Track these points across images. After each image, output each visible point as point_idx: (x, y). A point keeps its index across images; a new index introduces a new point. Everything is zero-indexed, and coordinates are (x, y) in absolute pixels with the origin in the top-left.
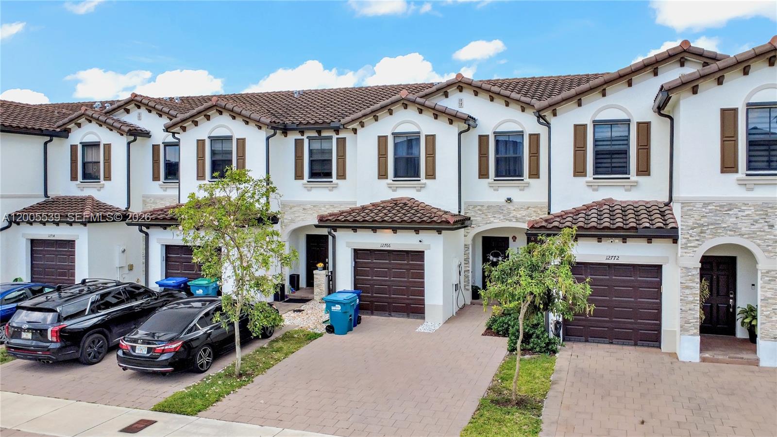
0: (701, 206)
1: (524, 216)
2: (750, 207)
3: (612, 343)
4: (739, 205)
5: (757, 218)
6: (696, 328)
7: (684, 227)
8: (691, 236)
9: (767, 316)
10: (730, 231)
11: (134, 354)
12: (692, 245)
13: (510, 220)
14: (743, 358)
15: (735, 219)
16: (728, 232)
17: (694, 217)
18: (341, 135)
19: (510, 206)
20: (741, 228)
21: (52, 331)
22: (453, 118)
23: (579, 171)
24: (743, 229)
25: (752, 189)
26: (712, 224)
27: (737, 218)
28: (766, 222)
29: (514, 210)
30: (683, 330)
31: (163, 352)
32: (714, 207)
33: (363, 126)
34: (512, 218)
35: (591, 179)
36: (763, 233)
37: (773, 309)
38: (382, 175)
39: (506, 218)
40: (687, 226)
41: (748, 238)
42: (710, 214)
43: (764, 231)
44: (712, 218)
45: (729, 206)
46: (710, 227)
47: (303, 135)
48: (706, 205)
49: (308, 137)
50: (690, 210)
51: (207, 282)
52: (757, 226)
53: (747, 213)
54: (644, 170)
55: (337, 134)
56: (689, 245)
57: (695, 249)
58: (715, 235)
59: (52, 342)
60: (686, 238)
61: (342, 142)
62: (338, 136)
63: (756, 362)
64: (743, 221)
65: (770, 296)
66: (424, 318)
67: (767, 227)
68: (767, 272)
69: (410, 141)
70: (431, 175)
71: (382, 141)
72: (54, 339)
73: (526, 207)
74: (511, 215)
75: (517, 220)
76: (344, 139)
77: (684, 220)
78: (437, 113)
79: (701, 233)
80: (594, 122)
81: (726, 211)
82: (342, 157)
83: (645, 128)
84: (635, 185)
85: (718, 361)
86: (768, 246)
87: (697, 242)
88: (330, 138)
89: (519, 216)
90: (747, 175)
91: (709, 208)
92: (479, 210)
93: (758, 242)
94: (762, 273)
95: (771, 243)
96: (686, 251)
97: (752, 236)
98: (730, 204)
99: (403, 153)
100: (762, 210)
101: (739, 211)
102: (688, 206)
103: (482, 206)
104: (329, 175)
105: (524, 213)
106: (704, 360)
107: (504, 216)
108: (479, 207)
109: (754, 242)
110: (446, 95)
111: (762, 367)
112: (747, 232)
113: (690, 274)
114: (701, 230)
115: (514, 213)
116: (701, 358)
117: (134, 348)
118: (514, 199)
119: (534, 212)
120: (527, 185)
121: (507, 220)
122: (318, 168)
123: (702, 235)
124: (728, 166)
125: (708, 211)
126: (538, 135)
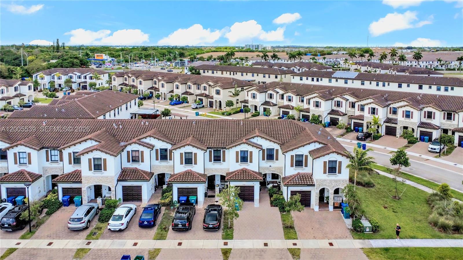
1: (274, 170)
4: (327, 180)
6: (318, 204)
9: (331, 201)
12: (318, 188)
14: (327, 210)
16: (324, 186)
17: (318, 183)
19: (270, 168)
21: (187, 224)
22: (257, 148)
23: (292, 166)
24: (327, 185)
25: (329, 177)
27: (326, 182)
28: (331, 183)
30: (316, 205)
32: (322, 181)
33: (232, 149)
35: (295, 168)
38: (237, 161)
44: (322, 183)
45: (325, 180)
47: (212, 150)
48: (320, 180)
50: (317, 181)
51: (195, 198)
53: (328, 182)
54: (306, 166)
55: (223, 150)
58: (322, 186)
60: (316, 186)
61: (224, 152)
65: (332, 197)
66: (254, 202)
68: (332, 193)
69: (244, 152)
70: (251, 162)
71: (237, 152)
73: (275, 168)
75: (272, 171)
77: (316, 183)
78: (253, 146)
80: (296, 155)
82: (224, 155)
83: (306, 156)
84: (304, 169)
85: (322, 211)
88: (220, 150)
90: (328, 174)
94: (330, 193)
95: (332, 187)
96: (316, 189)
97: (329, 186)
99: (242, 155)
100: (331, 181)
104: (220, 160)
106: (319, 211)
107: (269, 170)
108: (262, 168)
110: (254, 138)
111: (330, 211)
113: (317, 194)
115: (272, 169)
117: (209, 226)
118: (272, 166)
119: (277, 169)
120: (275, 162)
122: (216, 159)
123: (320, 186)
124: (325, 172)
126: (278, 150)
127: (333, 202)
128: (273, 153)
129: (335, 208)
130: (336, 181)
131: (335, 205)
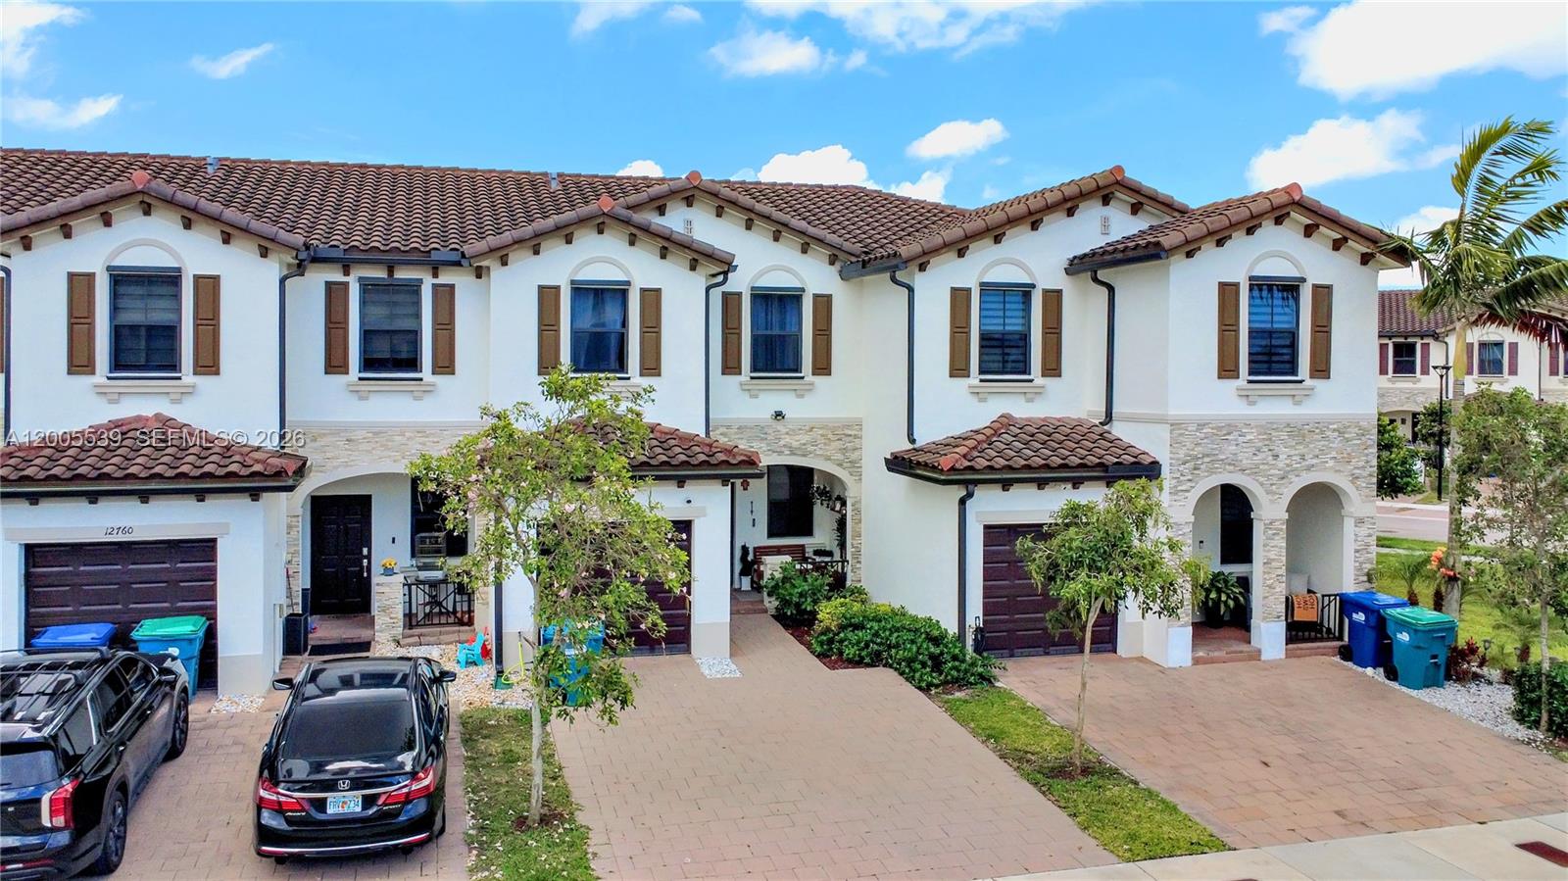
0: (1194, 429)
1: (804, 444)
2: (1252, 428)
3: (1047, 654)
4: (1240, 425)
5: (1260, 444)
6: (1187, 615)
7: (1173, 461)
8: (1182, 475)
9: (1270, 587)
10: (1230, 464)
11: (321, 817)
12: (1184, 488)
13: (780, 453)
14: (1241, 652)
15: (1234, 447)
16: (1227, 467)
17: (1185, 446)
18: (444, 278)
19: (780, 426)
20: (1241, 461)
21: (51, 800)
22: (699, 256)
23: (958, 369)
24: (1244, 462)
25: (1252, 403)
26: (1208, 455)
27: (1237, 445)
28: (1270, 450)
29: (787, 433)
31: (408, 799)
32: (1210, 430)
33: (504, 263)
34: (783, 449)
35: (976, 382)
36: (1266, 467)
37: (1278, 576)
38: (548, 366)
39: (772, 448)
40: (1178, 459)
41: (1249, 475)
42: (1205, 441)
43: (1267, 464)
44: (1208, 446)
45: (1228, 429)
46: (1207, 460)
47: (348, 275)
48: (1201, 426)
49: (360, 279)
50: (1181, 435)
51: (191, 628)
52: (1261, 456)
53: (1248, 437)
54: (1053, 367)
55: (435, 275)
56: (1180, 488)
57: (1187, 494)
58: (1211, 472)
59: (54, 829)
60: (1176, 478)
61: (445, 296)
62: (436, 281)
63: (1256, 655)
64: (1245, 450)
65: (1273, 557)
66: (688, 651)
67: (1271, 458)
68: (1271, 523)
70: (651, 368)
71: (547, 296)
72: (60, 821)
73: (807, 428)
74: (782, 443)
75: (793, 452)
76: (452, 287)
77: (1174, 451)
78: (669, 245)
79: (1195, 469)
80: (982, 284)
81: (1225, 435)
82: (445, 326)
83: (1054, 298)
84: (1039, 392)
85: (1212, 661)
86: (1272, 485)
87: (1189, 484)
88: (417, 284)
89: (795, 444)
90: (1250, 382)
91: (1204, 431)
92: (721, 434)
93: (1261, 479)
94: (1265, 524)
95: (1275, 480)
96: (1176, 497)
97: (1254, 472)
98: (1229, 425)
100: (1266, 434)
101: (1240, 436)
102: (1179, 429)
103: (728, 427)
104: (412, 363)
105: (805, 438)
106: (1196, 661)
107: (768, 445)
108: (724, 430)
109: (1257, 480)
110: (661, 210)
111: (1264, 661)
112: (1249, 466)
113: (1180, 532)
114: (1194, 464)
115: (787, 440)
116: (1193, 659)
117: (321, 805)
118: (788, 415)
119: (822, 435)
120: (811, 387)
121: (774, 452)
122: (382, 350)
123: (1195, 472)
124: (1227, 368)
125: (1203, 435)
126: (829, 297)
127: (1281, 589)
128: (791, 329)
129: (1299, 632)
130: (1299, 432)
131: (1300, 616)
